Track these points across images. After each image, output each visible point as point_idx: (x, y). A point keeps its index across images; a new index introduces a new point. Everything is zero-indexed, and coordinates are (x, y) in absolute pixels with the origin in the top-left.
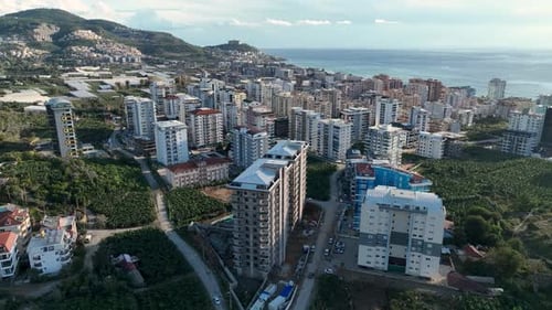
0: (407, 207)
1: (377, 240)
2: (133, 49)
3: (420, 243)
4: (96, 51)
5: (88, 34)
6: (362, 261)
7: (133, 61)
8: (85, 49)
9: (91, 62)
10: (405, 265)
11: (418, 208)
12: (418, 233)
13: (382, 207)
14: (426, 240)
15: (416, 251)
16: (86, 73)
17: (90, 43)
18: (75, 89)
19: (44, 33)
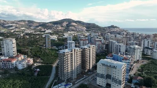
0: (111, 65)
1: (102, 76)
2: (84, 27)
3: (115, 79)
4: (75, 28)
5: (74, 24)
6: (98, 83)
7: (83, 30)
8: (73, 27)
9: (73, 30)
10: (111, 87)
11: (114, 66)
12: (114, 75)
13: (103, 65)
14: (117, 78)
15: (114, 82)
16: (70, 33)
17: (74, 26)
18: (64, 36)
19: (65, 24)
